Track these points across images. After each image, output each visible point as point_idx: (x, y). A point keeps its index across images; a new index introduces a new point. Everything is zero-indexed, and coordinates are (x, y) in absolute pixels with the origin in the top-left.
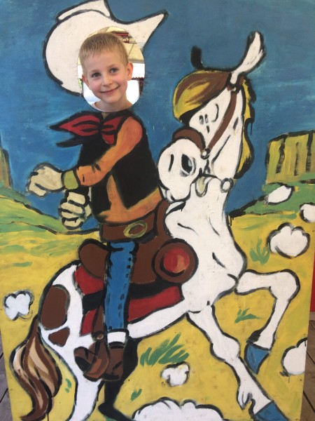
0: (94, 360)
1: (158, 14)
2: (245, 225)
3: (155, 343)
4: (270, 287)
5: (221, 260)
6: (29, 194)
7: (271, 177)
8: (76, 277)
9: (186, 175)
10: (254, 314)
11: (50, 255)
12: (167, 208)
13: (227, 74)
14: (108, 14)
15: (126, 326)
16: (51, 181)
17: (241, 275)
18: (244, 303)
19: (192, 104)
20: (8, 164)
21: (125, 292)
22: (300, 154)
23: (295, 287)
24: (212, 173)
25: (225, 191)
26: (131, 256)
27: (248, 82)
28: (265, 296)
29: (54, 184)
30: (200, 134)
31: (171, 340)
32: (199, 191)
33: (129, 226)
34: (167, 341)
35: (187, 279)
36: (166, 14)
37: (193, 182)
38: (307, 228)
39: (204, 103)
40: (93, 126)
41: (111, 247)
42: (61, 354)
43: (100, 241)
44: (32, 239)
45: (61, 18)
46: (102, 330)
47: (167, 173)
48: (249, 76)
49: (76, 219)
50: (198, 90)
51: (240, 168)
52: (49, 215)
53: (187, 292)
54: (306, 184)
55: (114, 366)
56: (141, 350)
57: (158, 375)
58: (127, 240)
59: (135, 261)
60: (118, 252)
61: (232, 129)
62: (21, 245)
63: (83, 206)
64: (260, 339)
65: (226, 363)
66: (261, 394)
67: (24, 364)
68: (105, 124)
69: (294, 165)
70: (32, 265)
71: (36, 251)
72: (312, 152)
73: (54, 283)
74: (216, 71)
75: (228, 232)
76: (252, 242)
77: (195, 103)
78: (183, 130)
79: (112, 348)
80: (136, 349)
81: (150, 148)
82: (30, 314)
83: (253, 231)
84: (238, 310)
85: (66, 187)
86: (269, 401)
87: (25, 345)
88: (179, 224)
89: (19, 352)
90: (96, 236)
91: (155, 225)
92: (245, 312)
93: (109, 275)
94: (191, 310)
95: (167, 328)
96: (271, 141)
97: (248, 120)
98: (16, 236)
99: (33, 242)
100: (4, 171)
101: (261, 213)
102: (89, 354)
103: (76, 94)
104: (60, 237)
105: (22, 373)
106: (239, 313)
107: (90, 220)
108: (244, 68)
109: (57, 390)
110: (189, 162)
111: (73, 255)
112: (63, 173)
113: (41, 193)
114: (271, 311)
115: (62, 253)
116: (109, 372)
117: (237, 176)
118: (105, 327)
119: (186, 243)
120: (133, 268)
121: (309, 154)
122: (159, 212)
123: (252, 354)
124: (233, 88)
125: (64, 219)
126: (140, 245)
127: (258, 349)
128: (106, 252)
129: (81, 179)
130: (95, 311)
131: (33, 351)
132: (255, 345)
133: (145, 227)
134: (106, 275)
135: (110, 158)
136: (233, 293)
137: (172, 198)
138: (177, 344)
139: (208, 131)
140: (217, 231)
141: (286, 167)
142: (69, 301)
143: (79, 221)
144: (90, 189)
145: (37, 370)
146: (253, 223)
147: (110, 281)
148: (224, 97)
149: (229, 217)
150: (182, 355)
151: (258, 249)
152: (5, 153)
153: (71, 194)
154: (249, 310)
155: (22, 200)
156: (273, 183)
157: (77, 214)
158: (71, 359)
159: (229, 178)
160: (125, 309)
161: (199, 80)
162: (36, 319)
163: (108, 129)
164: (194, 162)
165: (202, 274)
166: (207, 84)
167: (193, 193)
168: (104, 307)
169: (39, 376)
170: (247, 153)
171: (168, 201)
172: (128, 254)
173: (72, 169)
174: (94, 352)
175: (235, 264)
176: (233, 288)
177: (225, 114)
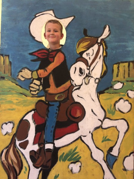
0: (38, 157)
1: (72, 17)
2: (105, 98)
3: (66, 150)
4: (116, 126)
5: (95, 113)
6: (18, 79)
7: (115, 78)
8: (33, 116)
9: (81, 76)
10: (110, 139)
11: (24, 106)
12: (73, 89)
14: (54, 15)
15: (54, 141)
17: (104, 120)
18: (105, 133)
20: (11, 67)
22: (126, 70)
23: (127, 127)
24: (91, 76)
25: (96, 83)
26: (57, 109)
27: (105, 42)
28: (114, 130)
29: (28, 76)
30: (87, 60)
31: (73, 149)
32: (86, 82)
33: (57, 95)
34: (72, 150)
35: (81, 121)
36: (74, 17)
37: (84, 79)
38: (130, 101)
39: (88, 49)
41: (49, 104)
42: (24, 153)
43: (45, 101)
44: (17, 98)
45: (37, 15)
46: (43, 143)
47: (74, 74)
48: (105, 40)
49: (36, 91)
50: (86, 44)
51: (102, 74)
52: (25, 89)
53: (80, 126)
54: (128, 82)
55: (47, 161)
56: (60, 153)
57: (67, 167)
58: (56, 101)
60: (52, 106)
61: (99, 59)
62: (12, 101)
63: (39, 86)
64: (113, 151)
65: (98, 162)
67: (6, 158)
68: (50, 54)
69: (123, 74)
70: (16, 110)
71: (18, 104)
72: (130, 70)
73: (24, 119)
75: (98, 100)
76: (108, 105)
77: (85, 49)
78: (80, 58)
79: (47, 152)
80: (57, 153)
82: (12, 133)
83: (108, 101)
84: (103, 136)
85: (33, 77)
87: (8, 148)
88: (78, 96)
89: (5, 151)
90: (43, 98)
92: (106, 138)
93: (48, 116)
95: (71, 143)
96: (114, 64)
97: (105, 56)
98: (10, 96)
99: (17, 100)
100: (9, 70)
101: (111, 93)
102: (36, 154)
103: (40, 42)
104: (29, 98)
105: (5, 162)
106: (103, 138)
108: (103, 37)
109: (20, 172)
110: (82, 71)
111: (33, 106)
113: (23, 79)
114: (117, 137)
115: (29, 105)
116: (45, 164)
117: (101, 77)
118: (44, 141)
119: (80, 104)
120: (58, 114)
121: (129, 70)
122: (70, 90)
123: (109, 158)
124: (99, 44)
125: (31, 91)
126: (62, 104)
127: (112, 156)
128: (47, 106)
129: (39, 75)
131: (11, 151)
132: (111, 154)
133: (64, 96)
134: (46, 116)
135: (51, 67)
136: (101, 128)
137: (75, 84)
138: (76, 151)
139: (90, 59)
141: (120, 75)
142: (30, 127)
144: (42, 79)
145: (12, 161)
146: (108, 97)
147: (48, 119)
148: (96, 47)
149: (98, 94)
150: (78, 157)
151: (111, 108)
152: (10, 63)
153: (35, 80)
154: (107, 137)
155: (15, 82)
156: (116, 81)
157: (36, 89)
158: (28, 156)
159: (98, 78)
160: (53, 133)
161: (86, 40)
162: (15, 135)
163: (51, 56)
164: (84, 71)
165: (87, 119)
166: (89, 42)
167: (84, 83)
168: (44, 131)
169: (13, 164)
170: (105, 68)
171: (73, 86)
172: (56, 107)
173: (36, 70)
174: (38, 153)
175: (101, 114)
176: (100, 125)
177: (96, 53)
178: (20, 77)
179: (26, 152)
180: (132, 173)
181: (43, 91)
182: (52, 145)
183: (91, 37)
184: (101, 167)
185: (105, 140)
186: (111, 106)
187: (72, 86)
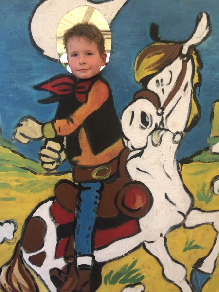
0: (66, 279)
2: (192, 171)
3: (116, 267)
4: (213, 223)
5: (172, 200)
6: (15, 141)
7: (215, 131)
8: (52, 210)
9: (144, 129)
10: (199, 244)
11: (31, 192)
12: (128, 155)
13: (179, 46)
15: (92, 252)
16: (33, 131)
17: (188, 212)
18: (191, 236)
19: (150, 70)
21: (92, 223)
24: (165, 128)
25: (176, 142)
26: (98, 194)
27: (197, 53)
28: (208, 230)
29: (36, 134)
30: (156, 95)
31: (130, 265)
32: (155, 142)
33: (97, 169)
34: (127, 265)
35: (143, 215)
37: (149, 135)
39: (160, 69)
40: (68, 86)
41: (82, 186)
42: (39, 273)
43: (72, 181)
44: (17, 178)
46: (73, 255)
47: (129, 126)
48: (197, 48)
49: (53, 162)
50: (155, 59)
51: (189, 124)
52: (31, 159)
53: (143, 225)
56: (105, 272)
58: (95, 181)
59: (101, 198)
60: (87, 191)
61: (183, 92)
62: (8, 183)
63: (59, 152)
64: (204, 265)
65: (175, 284)
67: (9, 281)
68: (78, 85)
70: (17, 199)
71: (20, 188)
73: (34, 215)
74: (170, 44)
75: (179, 176)
76: (198, 185)
77: (152, 70)
78: (143, 92)
79: (80, 269)
80: (101, 271)
81: (115, 105)
82: (14, 239)
83: (200, 176)
84: (186, 241)
85: (46, 136)
87: (10, 264)
88: (138, 169)
89: (5, 270)
90: (69, 177)
91: (118, 168)
92: (191, 243)
93: (79, 209)
94: (147, 241)
95: (126, 254)
96: (216, 101)
97: (196, 84)
98: (4, 175)
99: (17, 181)
101: (206, 161)
102: (62, 274)
103: (55, 61)
104: (40, 177)
105: (7, 286)
106: (187, 244)
107: (64, 164)
108: (193, 41)
110: (147, 118)
111: (50, 192)
112: (43, 125)
113: (25, 141)
114: (213, 242)
115: (41, 190)
116: (78, 289)
117: (187, 130)
118: (75, 252)
119: (143, 185)
120: (99, 204)
123: (196, 277)
124: (184, 57)
125: (43, 163)
126: (106, 185)
127: (202, 274)
128: (77, 191)
129: (58, 130)
130: (67, 239)
131: (16, 269)
132: (199, 270)
133: (109, 171)
134: (76, 209)
135: (82, 113)
136: (182, 226)
137: (132, 147)
138: (134, 268)
139: (163, 92)
140: (170, 175)
142: (46, 230)
143: (55, 165)
144: (65, 138)
145: (19, 285)
146: (200, 169)
147: (80, 215)
148: (177, 65)
149: (179, 164)
150: (139, 277)
151: (203, 191)
153: (49, 142)
154: (195, 242)
155: (9, 146)
156: (217, 137)
157: (54, 159)
158: (47, 278)
159: (180, 131)
160: (92, 238)
161: (155, 51)
162: (19, 244)
163: (81, 90)
164: (151, 118)
165: (157, 211)
166: (162, 54)
167: (150, 143)
168: (75, 236)
169: (21, 290)
170: (195, 111)
171: (129, 149)
172: (96, 192)
173: (50, 122)
174: (66, 272)
175: (184, 203)
176: (182, 223)
177: (178, 79)
178: (18, 136)
181: (67, 162)
182: (90, 259)
183: (168, 42)
184: (180, 291)
185: (191, 246)
186: (204, 187)
187: (125, 150)
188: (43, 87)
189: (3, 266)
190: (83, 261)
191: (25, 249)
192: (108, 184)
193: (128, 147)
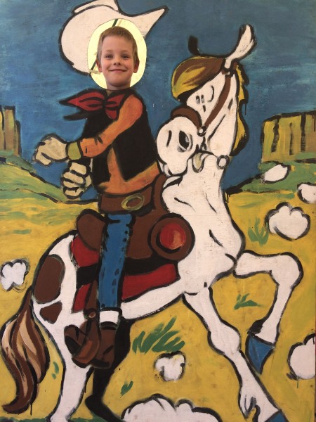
0: (85, 342)
1: (159, 9)
2: (242, 203)
3: (149, 327)
4: (271, 271)
5: (218, 239)
6: (35, 163)
7: (267, 155)
8: (72, 248)
9: (183, 151)
10: (255, 300)
11: (50, 223)
12: (164, 182)
13: (221, 60)
14: (116, 8)
15: (119, 305)
16: (56, 151)
17: (239, 256)
18: (244, 287)
20: (20, 134)
21: (120, 266)
22: (294, 134)
23: (297, 273)
24: (208, 150)
25: (221, 168)
26: (128, 229)
27: (241, 67)
28: (265, 280)
29: (59, 154)
30: (197, 113)
31: (166, 324)
32: (196, 167)
33: (127, 198)
34: (162, 325)
35: (183, 258)
36: (166, 9)
37: (190, 158)
38: (307, 210)
39: (200, 84)
41: (109, 219)
42: (51, 332)
43: (98, 211)
44: (33, 206)
45: (77, 11)
46: (95, 308)
47: (166, 147)
48: (241, 62)
49: (77, 188)
50: (194, 73)
51: (236, 146)
52: (52, 184)
53: (183, 271)
54: (301, 164)
55: (105, 350)
56: (134, 333)
57: (151, 366)
58: (125, 212)
59: (131, 234)
60: (115, 224)
61: (227, 109)
62: (23, 212)
63: (84, 177)
64: (263, 330)
65: (226, 357)
66: (266, 400)
67: (13, 343)
68: (109, 100)
69: (289, 144)
70: (32, 233)
71: (36, 219)
72: (306, 133)
73: (51, 253)
74: (211, 57)
75: (225, 209)
76: (249, 220)
77: (191, 85)
78: (180, 109)
79: (104, 329)
82: (24, 285)
83: (251, 210)
84: (237, 295)
85: (70, 157)
86: (276, 410)
87: (16, 319)
88: (176, 199)
89: (9, 327)
90: (94, 206)
91: (152, 199)
92: (244, 298)
93: (105, 248)
94: (188, 291)
95: (161, 310)
96: (265, 121)
97: (242, 101)
98: (19, 202)
99: (34, 209)
100: (15, 141)
101: (258, 191)
102: (80, 334)
103: (85, 74)
104: (61, 206)
105: (10, 351)
106: (238, 298)
107: (90, 190)
108: (236, 55)
109: (43, 374)
110: (186, 138)
111: (71, 225)
113: (46, 162)
114: (273, 298)
115: (61, 222)
116: (99, 358)
118: (98, 303)
119: (182, 218)
120: (129, 242)
121: (303, 134)
122: (156, 185)
123: (254, 348)
124: (227, 72)
125: (65, 188)
126: (137, 218)
127: (261, 343)
128: (102, 224)
129: (84, 151)
130: (88, 286)
131: (23, 326)
132: (257, 337)
133: (142, 200)
134: (101, 247)
135: (112, 132)
136: (232, 275)
137: (169, 172)
138: (172, 329)
139: (205, 110)
140: (214, 207)
141: (281, 146)
142: (64, 273)
144: (92, 160)
145: (25, 349)
146: (250, 201)
147: (106, 254)
148: (219, 80)
149: (226, 194)
150: (177, 343)
151: (256, 228)
152: (17, 124)
153: (73, 164)
154: (249, 296)
155: (28, 168)
156: (269, 162)
157: (78, 184)
158: (60, 340)
159: (225, 155)
160: (119, 285)
161: (195, 65)
162: (30, 291)
163: (112, 106)
164: (191, 138)
165: (199, 253)
166: (203, 68)
167: (190, 168)
168: (98, 282)
169: (27, 357)
170: (242, 131)
171: (165, 175)
172: (125, 226)
173: (76, 141)
174: (85, 332)
175: (232, 243)
176: (231, 269)
177: (221, 95)
178: (39, 157)
179: (56, 330)
180: (312, 386)
181: (93, 189)
182: (117, 313)
183: (208, 56)
184: (232, 367)
186: (257, 224)
187: (161, 176)
188: (70, 102)
189: (7, 322)
190: (108, 316)
191: (37, 298)
192: (140, 216)
193: (164, 172)
